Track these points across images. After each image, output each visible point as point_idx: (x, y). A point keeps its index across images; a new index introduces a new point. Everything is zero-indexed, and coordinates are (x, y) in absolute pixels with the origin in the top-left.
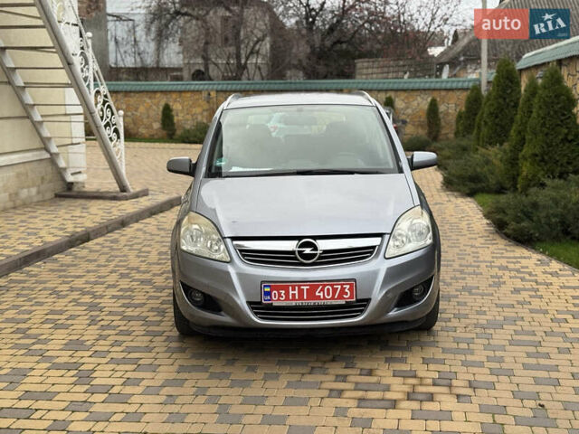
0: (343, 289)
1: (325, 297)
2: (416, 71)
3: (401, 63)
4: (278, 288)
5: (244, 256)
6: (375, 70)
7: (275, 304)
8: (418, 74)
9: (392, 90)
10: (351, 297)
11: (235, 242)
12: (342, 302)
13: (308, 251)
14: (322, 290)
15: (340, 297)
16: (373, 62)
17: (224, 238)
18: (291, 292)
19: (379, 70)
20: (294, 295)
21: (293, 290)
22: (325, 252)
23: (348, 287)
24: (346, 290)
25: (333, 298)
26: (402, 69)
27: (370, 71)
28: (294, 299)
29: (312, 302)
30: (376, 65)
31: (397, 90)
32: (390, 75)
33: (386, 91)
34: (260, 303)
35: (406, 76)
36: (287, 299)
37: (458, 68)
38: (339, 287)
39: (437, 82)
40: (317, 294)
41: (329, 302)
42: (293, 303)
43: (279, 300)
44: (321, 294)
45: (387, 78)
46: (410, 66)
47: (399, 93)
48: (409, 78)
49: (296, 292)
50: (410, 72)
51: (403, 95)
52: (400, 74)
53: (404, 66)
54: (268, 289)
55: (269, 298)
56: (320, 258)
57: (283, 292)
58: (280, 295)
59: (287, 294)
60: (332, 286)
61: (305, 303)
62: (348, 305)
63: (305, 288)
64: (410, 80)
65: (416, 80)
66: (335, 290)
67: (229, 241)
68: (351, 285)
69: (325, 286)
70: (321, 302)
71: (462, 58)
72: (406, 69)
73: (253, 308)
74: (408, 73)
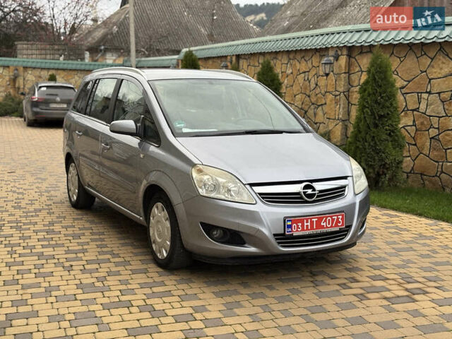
0: (338, 219)
1: (327, 226)
2: (70, 55)
3: (56, 47)
4: (296, 222)
5: (263, 198)
6: (34, 52)
7: (295, 234)
8: (71, 57)
9: (53, 69)
10: (342, 225)
11: (254, 188)
12: (337, 229)
13: (310, 191)
14: (325, 221)
15: (336, 225)
16: (32, 45)
17: (244, 185)
18: (305, 224)
19: (38, 52)
20: (307, 226)
21: (307, 222)
22: (320, 191)
23: (341, 217)
24: (340, 220)
25: (332, 227)
26: (56, 52)
27: (30, 52)
28: (307, 229)
29: (319, 231)
30: (34, 47)
31: (58, 69)
32: (48, 57)
33: (49, 69)
34: (284, 235)
35: (62, 58)
36: (303, 230)
37: (99, 55)
38: (336, 217)
39: (82, 64)
40: (322, 224)
41: (329, 230)
42: (307, 233)
43: (297, 231)
44: (325, 224)
45: (45, 59)
46: (64, 50)
47: (59, 72)
48: (64, 60)
49: (309, 224)
50: (65, 55)
51: (63, 74)
52: (57, 56)
53: (59, 50)
54: (289, 223)
55: (290, 230)
56: (318, 196)
57: (300, 224)
58: (298, 228)
59: (303, 226)
60: (331, 217)
61: (314, 232)
62: (341, 231)
63: (314, 220)
64: (64, 62)
65: (70, 62)
66: (333, 220)
67: (248, 186)
68: (343, 215)
69: (327, 217)
70: (324, 230)
71: (102, 47)
72: (61, 51)
73: (277, 239)
74: (63, 56)
